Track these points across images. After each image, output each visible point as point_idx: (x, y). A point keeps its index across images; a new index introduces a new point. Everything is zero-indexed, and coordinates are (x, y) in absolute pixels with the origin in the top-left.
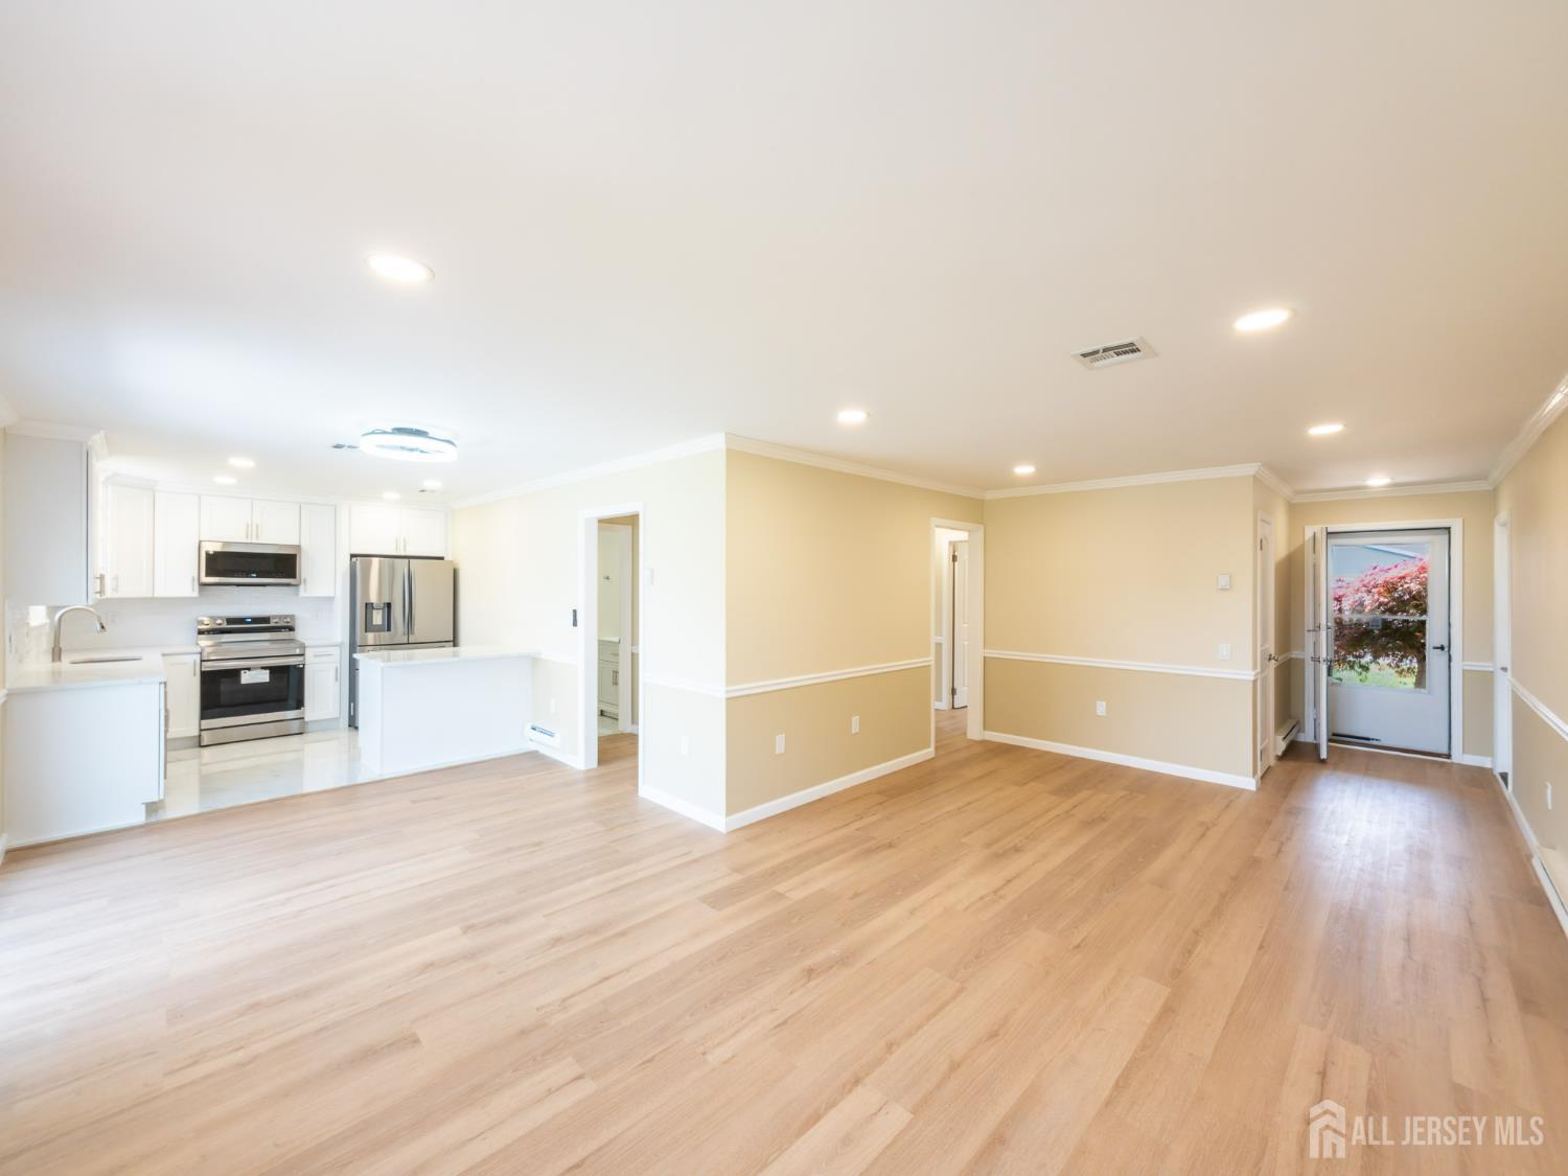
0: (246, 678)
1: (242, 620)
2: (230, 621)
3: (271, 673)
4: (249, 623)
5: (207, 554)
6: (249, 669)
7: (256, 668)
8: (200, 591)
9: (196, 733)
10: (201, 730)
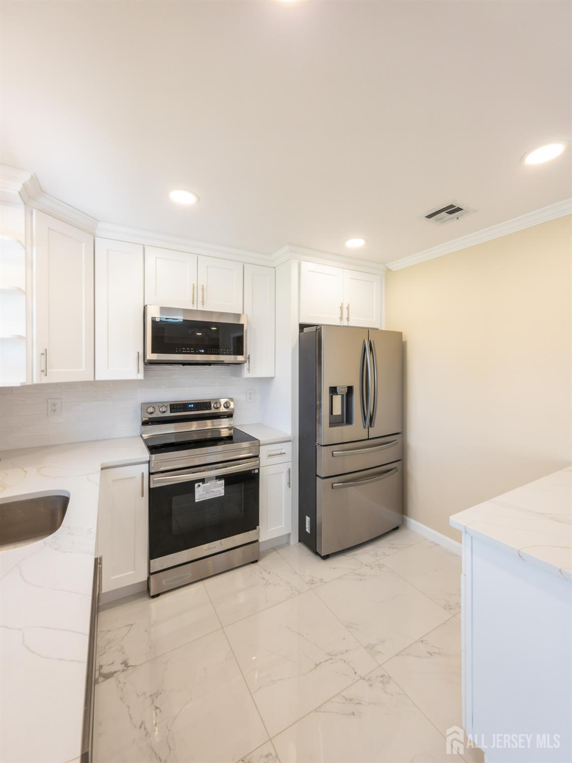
0: (202, 493)
1: (183, 406)
2: (174, 407)
3: (226, 485)
4: (191, 409)
5: (154, 322)
6: (203, 481)
7: (210, 479)
8: (145, 370)
9: (143, 577)
10: (150, 574)
